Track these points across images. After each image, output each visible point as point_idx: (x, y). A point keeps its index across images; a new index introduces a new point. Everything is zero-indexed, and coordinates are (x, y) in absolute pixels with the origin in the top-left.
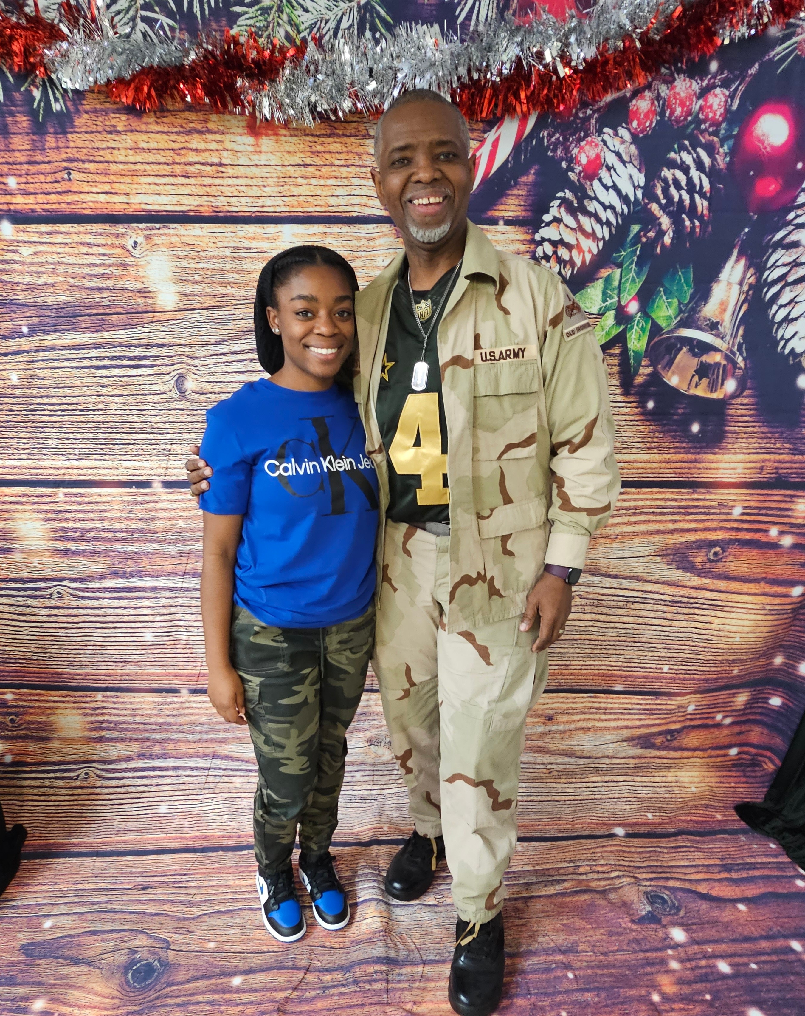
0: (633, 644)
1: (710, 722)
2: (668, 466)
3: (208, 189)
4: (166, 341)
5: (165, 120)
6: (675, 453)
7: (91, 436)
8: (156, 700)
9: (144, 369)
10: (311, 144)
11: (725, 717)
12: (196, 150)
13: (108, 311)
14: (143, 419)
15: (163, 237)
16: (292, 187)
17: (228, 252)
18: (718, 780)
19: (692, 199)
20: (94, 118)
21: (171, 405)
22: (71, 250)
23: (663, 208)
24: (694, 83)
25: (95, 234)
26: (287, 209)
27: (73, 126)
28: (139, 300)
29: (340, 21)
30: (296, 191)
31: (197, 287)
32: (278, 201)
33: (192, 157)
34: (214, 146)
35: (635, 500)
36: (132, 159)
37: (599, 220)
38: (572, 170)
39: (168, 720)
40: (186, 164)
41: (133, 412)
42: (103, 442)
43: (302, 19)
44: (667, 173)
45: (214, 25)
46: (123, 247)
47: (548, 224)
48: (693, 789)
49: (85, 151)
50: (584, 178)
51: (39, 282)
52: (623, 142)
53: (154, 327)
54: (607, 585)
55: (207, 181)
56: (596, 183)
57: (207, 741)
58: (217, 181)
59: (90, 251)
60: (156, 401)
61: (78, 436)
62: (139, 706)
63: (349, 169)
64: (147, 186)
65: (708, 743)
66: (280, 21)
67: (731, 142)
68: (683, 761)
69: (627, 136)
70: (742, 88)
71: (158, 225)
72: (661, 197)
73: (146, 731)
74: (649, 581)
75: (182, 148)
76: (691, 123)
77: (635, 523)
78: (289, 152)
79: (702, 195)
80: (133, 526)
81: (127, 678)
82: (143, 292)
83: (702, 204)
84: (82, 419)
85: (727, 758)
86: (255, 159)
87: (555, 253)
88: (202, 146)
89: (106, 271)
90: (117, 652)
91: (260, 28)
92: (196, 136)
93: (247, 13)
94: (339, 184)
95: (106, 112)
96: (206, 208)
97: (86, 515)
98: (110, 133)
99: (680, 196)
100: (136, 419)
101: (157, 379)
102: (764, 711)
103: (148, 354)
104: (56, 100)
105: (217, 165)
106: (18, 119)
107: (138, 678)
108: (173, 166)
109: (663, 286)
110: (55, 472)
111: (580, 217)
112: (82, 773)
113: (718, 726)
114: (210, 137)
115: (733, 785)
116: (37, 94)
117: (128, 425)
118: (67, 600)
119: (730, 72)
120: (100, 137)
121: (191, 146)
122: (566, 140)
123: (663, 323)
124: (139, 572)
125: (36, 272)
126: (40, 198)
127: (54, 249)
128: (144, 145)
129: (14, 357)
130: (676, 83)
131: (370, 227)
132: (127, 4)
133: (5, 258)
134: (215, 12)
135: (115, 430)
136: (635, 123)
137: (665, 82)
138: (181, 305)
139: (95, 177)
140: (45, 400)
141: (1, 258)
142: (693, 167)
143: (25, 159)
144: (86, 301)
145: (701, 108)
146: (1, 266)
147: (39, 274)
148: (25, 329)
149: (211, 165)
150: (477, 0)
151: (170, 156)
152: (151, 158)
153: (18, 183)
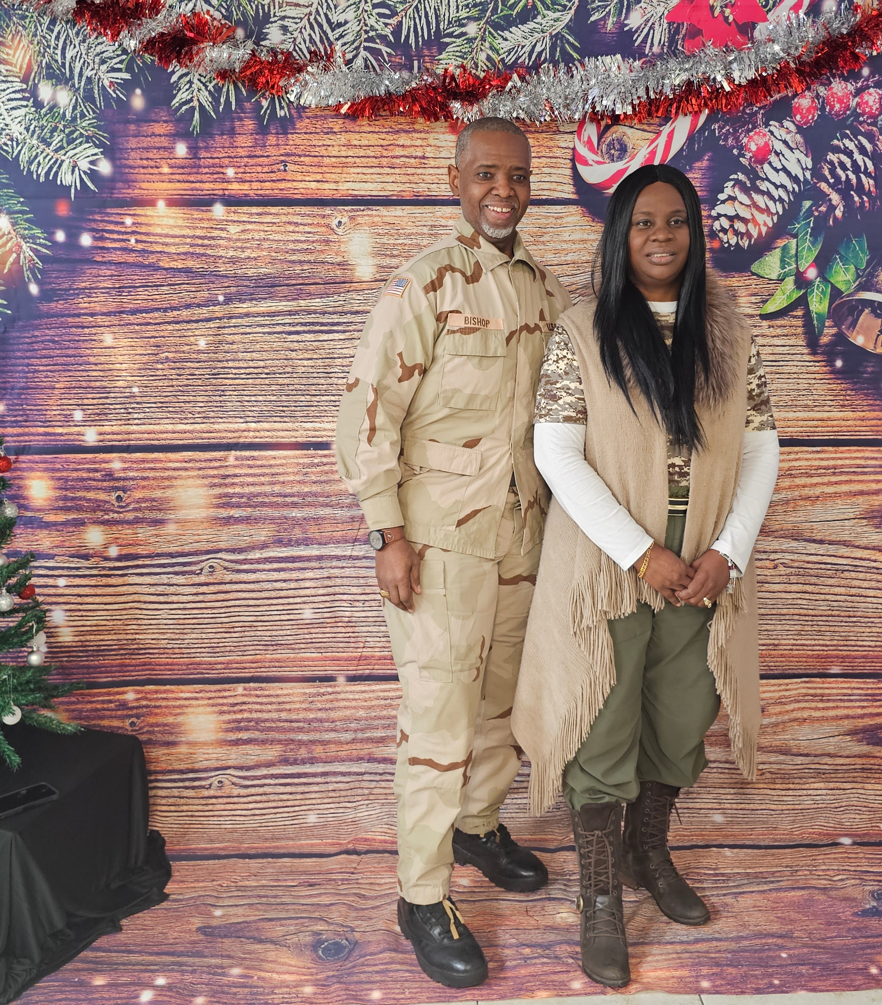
0: (848, 619)
2: (864, 423)
3: (411, 178)
4: (360, 309)
5: (377, 123)
6: (869, 411)
7: (274, 398)
8: (307, 691)
9: (335, 334)
12: (403, 146)
13: (306, 282)
14: (329, 381)
15: (366, 218)
17: (425, 230)
19: (859, 179)
20: (314, 122)
22: (278, 229)
23: (832, 186)
24: (849, 85)
25: (303, 215)
27: (294, 129)
28: (338, 272)
29: (534, 47)
31: (393, 260)
33: (399, 152)
35: (833, 459)
36: (343, 154)
37: (772, 197)
38: (743, 156)
39: (320, 715)
40: (393, 157)
41: (320, 375)
42: (285, 404)
43: (501, 46)
44: (831, 156)
45: (426, 52)
46: (328, 226)
47: (723, 202)
49: (302, 147)
50: (755, 162)
51: (243, 256)
52: (789, 132)
53: (349, 296)
54: (813, 552)
55: (410, 171)
56: (766, 166)
57: (362, 741)
58: (420, 171)
59: (297, 229)
60: (345, 364)
61: (261, 398)
62: (287, 699)
63: (540, 160)
64: (356, 176)
66: (483, 48)
69: (792, 127)
71: (362, 208)
72: (829, 177)
73: (292, 730)
74: (858, 547)
75: (390, 145)
76: (849, 116)
77: (836, 483)
79: (868, 175)
80: (306, 490)
81: (277, 664)
82: (343, 265)
83: (869, 183)
84: (267, 382)
87: (732, 226)
88: (408, 142)
89: (309, 247)
90: (268, 633)
91: (465, 53)
92: (403, 134)
93: (454, 42)
95: (325, 118)
96: (408, 193)
97: (256, 479)
98: (327, 133)
99: (847, 176)
100: (322, 381)
101: (348, 344)
103: (341, 320)
104: (282, 108)
105: (420, 158)
106: (245, 123)
107: (290, 664)
108: (381, 159)
109: (839, 253)
110: (229, 435)
111: (754, 195)
112: (215, 782)
114: (416, 135)
116: (265, 103)
117: (313, 387)
118: (220, 575)
120: (317, 136)
121: (398, 143)
122: (736, 131)
123: (842, 287)
124: (306, 539)
125: (241, 248)
126: (255, 185)
127: (262, 227)
128: (357, 143)
129: (205, 324)
130: (832, 85)
131: (558, 208)
132: (353, 39)
133: (213, 235)
134: (428, 43)
135: (299, 393)
136: (798, 117)
137: (822, 84)
138: (378, 276)
139: (309, 168)
140: (231, 364)
141: (209, 235)
142: (856, 151)
143: (246, 154)
144: (286, 273)
145: (858, 104)
146: (206, 242)
147: (243, 249)
148: (221, 298)
149: (415, 158)
150: (651, 28)
151: (378, 151)
152: (362, 153)
153: (236, 173)
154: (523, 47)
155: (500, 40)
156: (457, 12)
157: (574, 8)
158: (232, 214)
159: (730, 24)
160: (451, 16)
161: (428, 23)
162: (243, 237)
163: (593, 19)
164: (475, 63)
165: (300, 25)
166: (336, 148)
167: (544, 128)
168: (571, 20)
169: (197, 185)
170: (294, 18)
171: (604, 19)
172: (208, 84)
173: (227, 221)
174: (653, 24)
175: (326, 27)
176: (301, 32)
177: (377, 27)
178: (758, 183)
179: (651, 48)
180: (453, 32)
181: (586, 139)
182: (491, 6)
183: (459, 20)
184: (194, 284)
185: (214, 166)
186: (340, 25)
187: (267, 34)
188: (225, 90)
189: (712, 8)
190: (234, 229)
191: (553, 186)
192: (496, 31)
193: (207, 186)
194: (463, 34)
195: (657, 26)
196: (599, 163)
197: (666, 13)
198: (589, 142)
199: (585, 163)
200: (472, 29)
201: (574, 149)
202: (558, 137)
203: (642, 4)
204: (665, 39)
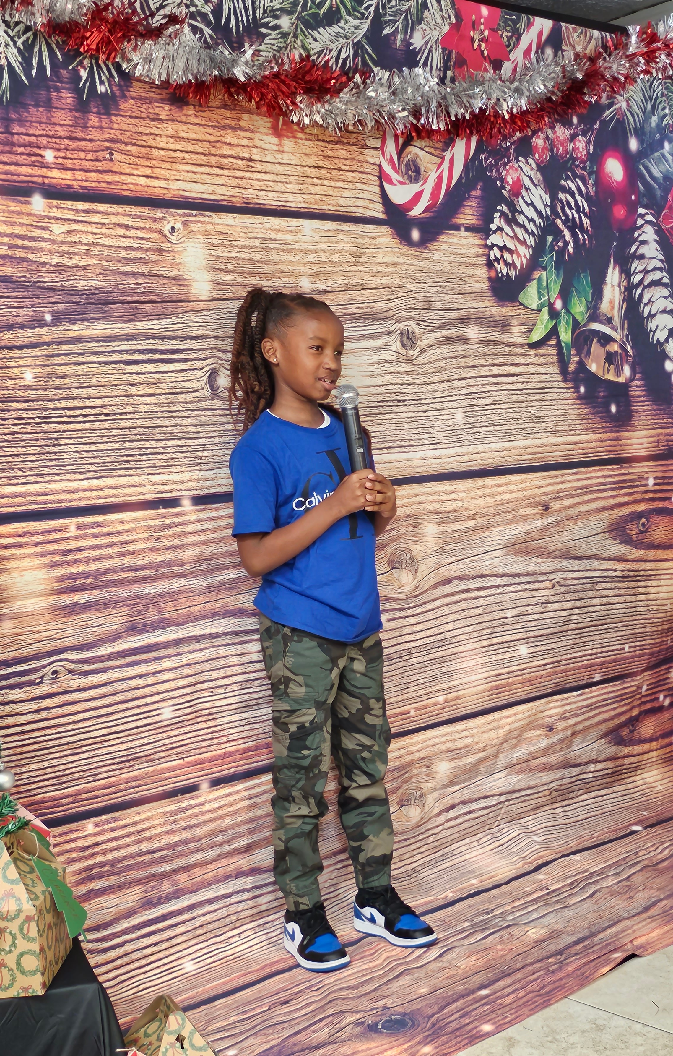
2: (601, 445)
3: (239, 181)
4: (199, 333)
5: (203, 114)
6: (604, 432)
7: (116, 446)
9: (176, 364)
10: (323, 149)
12: (230, 144)
13: (142, 299)
14: (173, 422)
15: (199, 225)
16: (309, 186)
17: (257, 243)
19: (580, 218)
20: (139, 105)
21: (203, 405)
22: (108, 232)
23: (564, 223)
24: (566, 131)
25: (135, 217)
26: (306, 206)
27: (118, 109)
28: (174, 288)
30: (313, 190)
31: (229, 276)
33: (226, 150)
34: (245, 142)
36: (172, 146)
37: (526, 230)
38: (504, 188)
40: (221, 156)
41: (165, 414)
42: (130, 452)
43: (312, 46)
44: (561, 196)
45: (247, 40)
46: (160, 232)
47: (495, 232)
49: (128, 134)
50: (513, 195)
51: (70, 264)
52: (532, 169)
53: (186, 317)
54: (577, 568)
56: (520, 199)
58: (248, 175)
59: (128, 233)
60: (188, 400)
61: (101, 447)
63: (353, 175)
64: (186, 174)
66: (296, 45)
67: (594, 176)
68: (644, 757)
69: (534, 165)
70: (593, 138)
71: (194, 213)
72: (561, 214)
73: (154, 862)
74: (605, 559)
75: (218, 142)
76: (569, 160)
77: (588, 502)
78: (306, 154)
79: (586, 215)
80: (160, 559)
82: (178, 280)
83: (586, 222)
84: (106, 425)
86: (279, 157)
87: (502, 256)
88: (235, 141)
89: (143, 256)
91: (281, 48)
92: (229, 131)
95: (150, 101)
96: (238, 199)
98: (153, 120)
99: (573, 215)
100: (167, 422)
101: (190, 375)
103: (182, 347)
104: (103, 81)
105: (247, 160)
106: (63, 95)
107: (150, 780)
108: (209, 157)
109: (574, 286)
110: (69, 496)
111: (514, 227)
114: (241, 133)
116: (84, 74)
117: (157, 430)
118: (65, 681)
119: (585, 125)
120: (144, 122)
121: (225, 140)
122: (497, 163)
123: (579, 318)
124: (162, 621)
125: (68, 253)
126: (79, 175)
127: (90, 228)
128: (185, 135)
129: (29, 351)
130: (556, 129)
131: (371, 228)
133: (33, 234)
134: (248, 30)
135: (144, 437)
136: (537, 155)
137: (550, 127)
138: (215, 295)
139: (137, 160)
140: (64, 404)
141: (29, 234)
142: (576, 192)
143: (66, 133)
144: (121, 287)
145: (573, 149)
146: (27, 243)
147: (70, 255)
148: (48, 318)
149: (243, 159)
150: (430, 51)
151: (205, 147)
152: (190, 148)
153: (56, 157)
154: (331, 51)
155: (311, 40)
157: (370, 18)
158: (55, 210)
159: (485, 58)
160: (266, 5)
161: (246, 8)
162: (69, 239)
163: (386, 32)
167: (354, 140)
168: (368, 30)
169: (12, 168)
171: (394, 34)
172: (16, 39)
173: (49, 218)
174: (432, 46)
178: (517, 215)
180: (268, 23)
181: (389, 157)
183: (273, 11)
184: (16, 297)
185: (30, 145)
188: (36, 49)
189: (472, 40)
190: (58, 229)
191: (366, 203)
192: (306, 29)
193: (24, 170)
194: (276, 27)
195: (434, 49)
196: (401, 183)
197: (440, 38)
198: (391, 161)
199: (390, 182)
200: (285, 22)
201: (380, 166)
202: (366, 151)
203: (422, 25)
204: (441, 64)
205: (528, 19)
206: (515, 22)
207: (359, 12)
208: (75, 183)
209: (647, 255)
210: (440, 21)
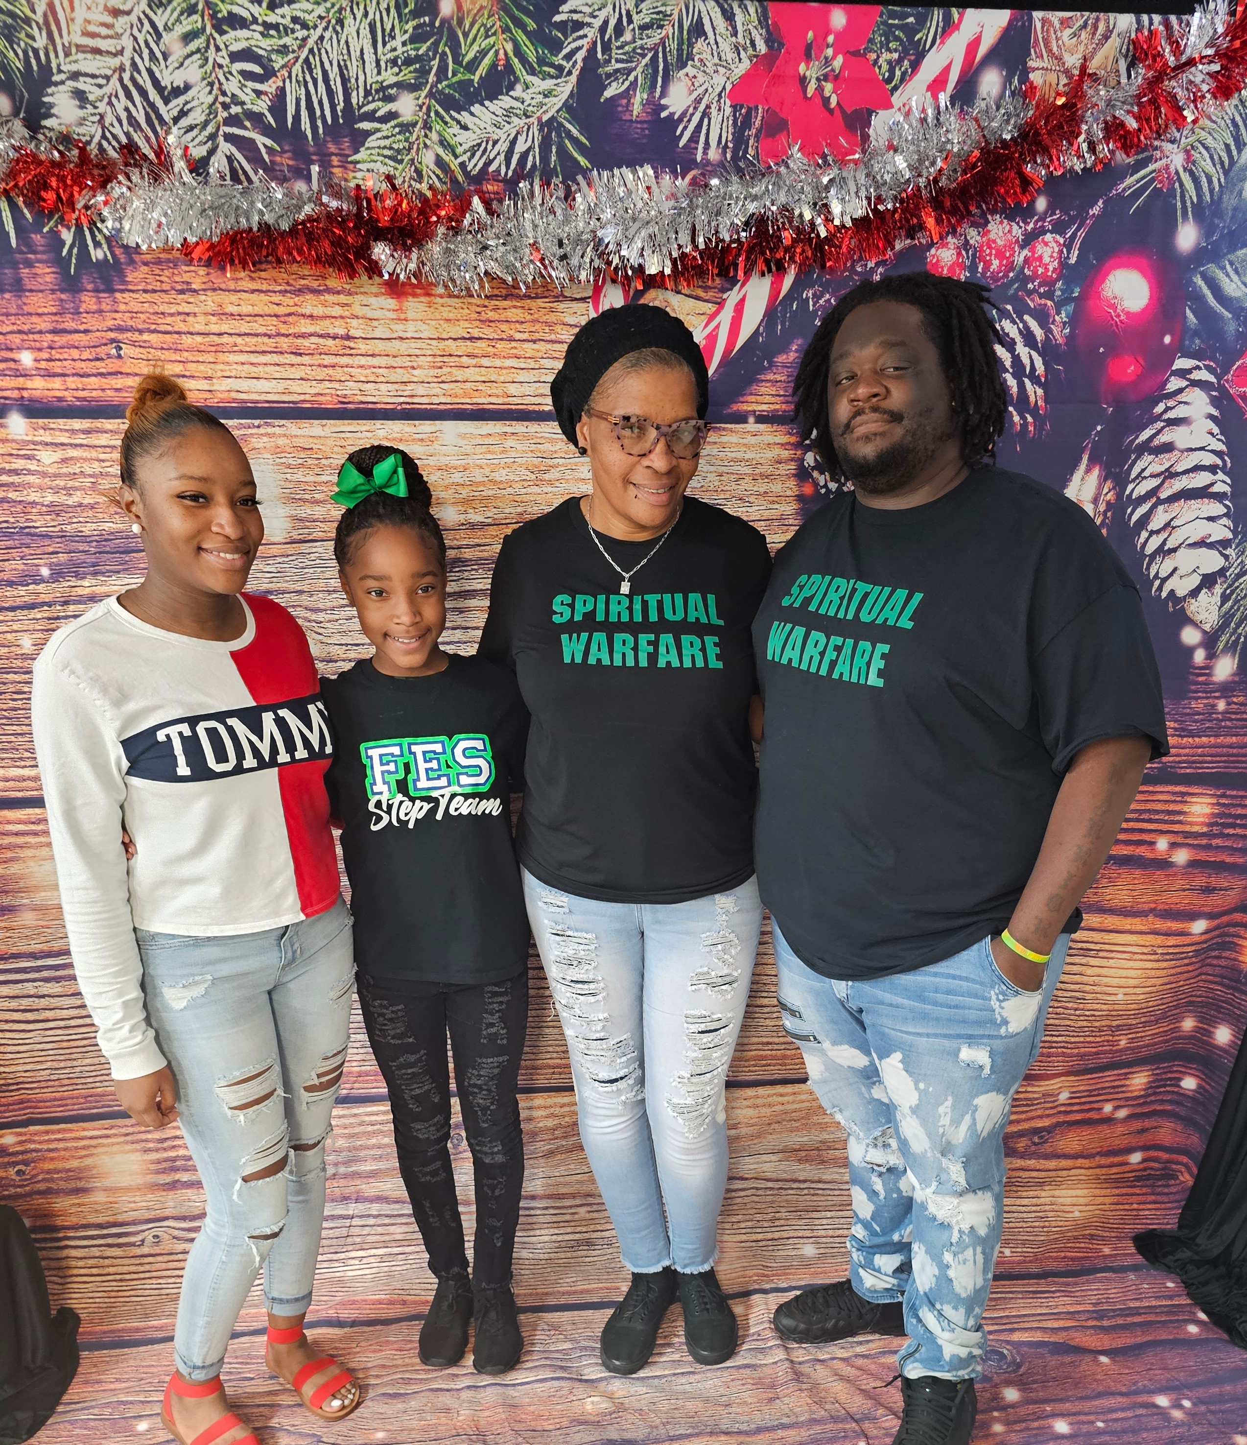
1: (1094, 1115)
3: (330, 371)
4: (272, 586)
5: (263, 274)
10: (479, 309)
11: (1116, 1108)
12: (311, 316)
15: (265, 439)
16: (454, 370)
18: (1114, 1199)
19: (1021, 387)
20: (157, 272)
24: (1015, 227)
26: (448, 400)
27: (125, 282)
29: (513, 142)
30: (459, 374)
31: (315, 508)
32: (436, 389)
33: (306, 327)
34: (337, 311)
36: (215, 328)
40: (297, 336)
43: (458, 139)
45: (332, 148)
48: (1077, 1214)
49: (143, 317)
51: (70, 503)
55: (328, 360)
57: (346, 1176)
58: (344, 360)
63: (535, 346)
64: (239, 367)
65: (1094, 1147)
66: (428, 142)
67: (1070, 308)
68: (1060, 1173)
70: (1081, 234)
71: (257, 422)
75: (290, 315)
76: (1013, 281)
78: (448, 320)
79: (1035, 380)
83: (1035, 393)
85: (1127, 1168)
86: (399, 329)
88: (319, 311)
91: (398, 151)
92: (310, 297)
93: (378, 130)
94: (523, 366)
95: (173, 264)
96: (328, 398)
98: (182, 292)
102: (1175, 1097)
104: (97, 244)
105: (342, 338)
106: (38, 271)
108: (277, 339)
112: (148, 1236)
113: (1108, 1120)
114: (331, 298)
115: (1135, 1206)
116: (67, 236)
119: (1064, 212)
120: (166, 297)
121: (304, 311)
125: (64, 488)
126: (72, 382)
127: (94, 454)
128: (234, 309)
129: (25, 612)
130: (990, 227)
132: (203, 118)
133: (14, 466)
134: (333, 130)
137: (974, 225)
138: (295, 535)
139: (159, 353)
141: (7, 466)
142: (1019, 340)
143: (50, 326)
145: (1027, 261)
146: (5, 478)
147: (68, 491)
148: (45, 572)
149: (334, 338)
150: (706, 114)
151: (272, 325)
152: (244, 327)
153: (36, 360)
154: (495, 143)
155: (456, 129)
156: (379, 73)
157: (576, 73)
158: (42, 432)
159: (831, 111)
160: (369, 81)
161: (330, 93)
162: (64, 470)
163: (608, 93)
164: (417, 171)
165: (107, 90)
166: (201, 319)
167: (539, 291)
168: (571, 95)
170: (93, 76)
171: (627, 95)
173: (34, 443)
174: (708, 107)
175: (153, 95)
176: (110, 103)
177: (243, 97)
179: (705, 153)
180: (375, 111)
182: (435, 63)
183: (383, 89)
186: (177, 92)
187: (51, 106)
189: (803, 81)
190: (48, 457)
192: (447, 111)
194: (392, 116)
195: (714, 111)
197: (729, 87)
200: (406, 106)
202: (561, 306)
203: (689, 69)
204: (728, 135)
205: (948, 18)
206: (910, 31)
207: (552, 65)
208: (66, 393)
209: (1181, 444)
210: (730, 56)
